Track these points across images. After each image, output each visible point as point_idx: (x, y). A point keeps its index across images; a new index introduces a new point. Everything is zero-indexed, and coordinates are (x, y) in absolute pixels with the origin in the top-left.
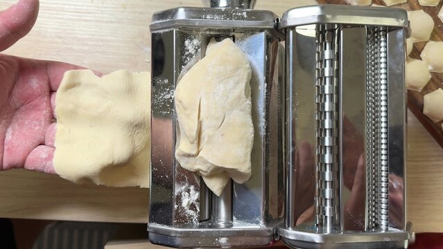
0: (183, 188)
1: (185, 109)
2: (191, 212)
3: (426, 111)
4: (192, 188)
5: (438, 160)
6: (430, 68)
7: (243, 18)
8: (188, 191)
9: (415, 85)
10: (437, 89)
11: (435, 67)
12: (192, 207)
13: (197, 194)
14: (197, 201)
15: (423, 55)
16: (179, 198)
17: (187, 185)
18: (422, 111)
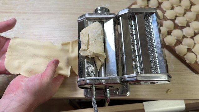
0: (89, 65)
1: (84, 35)
2: (92, 74)
3: (177, 52)
4: (92, 66)
5: (186, 71)
6: (175, 38)
7: (105, 15)
8: (91, 67)
9: (171, 43)
10: (179, 44)
11: (177, 37)
12: (92, 72)
13: (94, 68)
14: (94, 70)
15: (172, 34)
16: (88, 68)
17: (90, 64)
18: (175, 52)
